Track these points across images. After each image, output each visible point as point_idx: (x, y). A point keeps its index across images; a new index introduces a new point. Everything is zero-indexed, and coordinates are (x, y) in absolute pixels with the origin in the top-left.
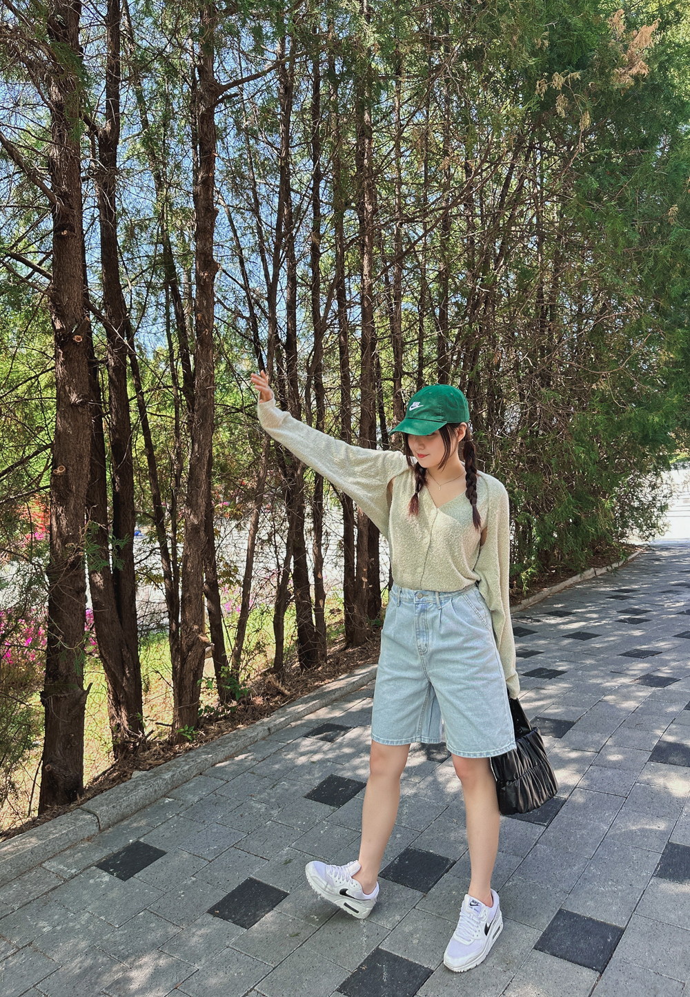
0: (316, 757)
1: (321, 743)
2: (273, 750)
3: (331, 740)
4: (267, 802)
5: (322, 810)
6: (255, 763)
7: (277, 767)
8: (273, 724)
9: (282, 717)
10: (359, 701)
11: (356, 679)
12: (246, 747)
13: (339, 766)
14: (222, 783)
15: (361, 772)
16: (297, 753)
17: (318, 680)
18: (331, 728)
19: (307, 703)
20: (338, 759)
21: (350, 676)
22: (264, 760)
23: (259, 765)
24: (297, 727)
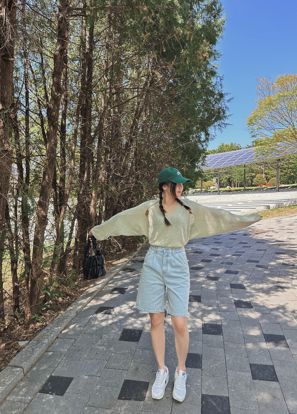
0: (110, 322)
1: (106, 315)
2: (86, 321)
3: (110, 314)
4: (104, 345)
5: (132, 344)
6: (82, 328)
7: (94, 328)
8: (77, 309)
9: (79, 306)
10: (106, 295)
11: (100, 286)
12: (70, 321)
13: (124, 324)
14: (73, 340)
15: (135, 325)
16: (98, 321)
17: (80, 288)
18: (105, 309)
19: (85, 299)
20: (120, 321)
21: (95, 285)
22: (85, 326)
23: (85, 329)
24: (87, 309)
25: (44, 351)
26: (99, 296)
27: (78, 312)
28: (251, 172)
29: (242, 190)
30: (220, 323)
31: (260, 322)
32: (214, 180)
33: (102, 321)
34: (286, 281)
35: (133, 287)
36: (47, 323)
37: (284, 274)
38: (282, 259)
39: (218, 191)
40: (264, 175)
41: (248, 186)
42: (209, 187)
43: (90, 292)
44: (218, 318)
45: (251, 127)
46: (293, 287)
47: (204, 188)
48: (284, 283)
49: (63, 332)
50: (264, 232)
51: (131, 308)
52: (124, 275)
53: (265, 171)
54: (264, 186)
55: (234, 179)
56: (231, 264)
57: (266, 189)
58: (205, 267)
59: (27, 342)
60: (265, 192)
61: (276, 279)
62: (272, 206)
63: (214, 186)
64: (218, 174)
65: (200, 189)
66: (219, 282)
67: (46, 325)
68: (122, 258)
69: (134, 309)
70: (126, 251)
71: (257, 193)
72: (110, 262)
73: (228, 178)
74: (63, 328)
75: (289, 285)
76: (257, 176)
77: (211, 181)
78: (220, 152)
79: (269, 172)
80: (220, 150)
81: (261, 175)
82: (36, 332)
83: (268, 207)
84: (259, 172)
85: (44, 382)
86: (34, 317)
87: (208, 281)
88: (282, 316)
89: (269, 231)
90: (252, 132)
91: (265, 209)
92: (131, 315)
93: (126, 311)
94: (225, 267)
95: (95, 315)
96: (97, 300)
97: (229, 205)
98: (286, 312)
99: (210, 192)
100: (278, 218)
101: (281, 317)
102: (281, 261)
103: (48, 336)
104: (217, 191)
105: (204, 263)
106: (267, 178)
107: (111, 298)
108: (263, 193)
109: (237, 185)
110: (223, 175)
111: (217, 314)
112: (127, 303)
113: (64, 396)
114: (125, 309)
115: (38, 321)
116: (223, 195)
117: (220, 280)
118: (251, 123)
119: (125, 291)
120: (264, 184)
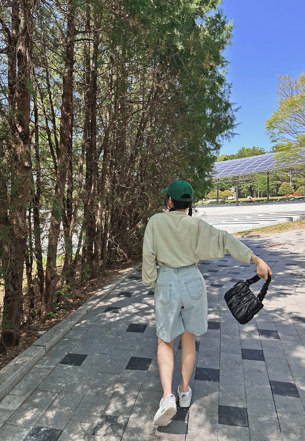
0: (118, 318)
1: (114, 314)
2: (96, 318)
3: (117, 312)
4: (112, 334)
5: (138, 335)
6: (93, 323)
7: (104, 323)
8: (87, 309)
9: (89, 306)
10: (114, 298)
11: (107, 290)
12: (82, 318)
13: (130, 320)
14: (86, 331)
15: (141, 321)
16: (107, 318)
17: (90, 292)
18: (113, 309)
19: (95, 300)
20: (127, 318)
21: (103, 289)
22: (95, 321)
23: (96, 323)
24: (96, 309)
25: (61, 337)
26: (107, 299)
27: (88, 311)
28: (276, 180)
29: (265, 201)
30: (219, 321)
31: (257, 321)
32: (233, 189)
33: (110, 318)
34: (290, 289)
35: (138, 292)
36: (61, 319)
37: (289, 283)
38: (291, 269)
39: (237, 202)
40: (291, 183)
41: (273, 196)
42: (226, 198)
43: (98, 295)
44: (217, 317)
45: (271, 131)
46: (295, 293)
47: (220, 199)
48: (287, 290)
49: (76, 325)
50: (279, 245)
51: (136, 308)
52: (130, 282)
53: (292, 179)
54: (291, 195)
55: (255, 188)
56: (238, 273)
57: (292, 199)
58: (210, 276)
59: (46, 331)
60: (291, 203)
61: (280, 287)
62: (295, 218)
63: (233, 196)
64: (237, 183)
65: (216, 200)
66: (223, 289)
67: (61, 321)
68: (128, 268)
69: (139, 309)
70: (132, 261)
71: (282, 203)
72: (116, 270)
73: (249, 187)
74: (75, 322)
75: (291, 292)
76: (282, 185)
77: (229, 190)
78: (239, 157)
79: (297, 180)
80: (240, 155)
81: (287, 183)
82: (51, 325)
83: (291, 219)
84: (285, 180)
85: (63, 357)
86: (49, 314)
87: (212, 288)
88: (278, 316)
89: (285, 243)
90: (272, 137)
91: (288, 221)
92: (136, 314)
93: (132, 310)
94: (231, 276)
95: (104, 314)
96: (105, 302)
97: (247, 217)
98: (283, 313)
99: (227, 203)
100: (299, 231)
101: (278, 318)
102: (290, 271)
103: (63, 327)
104: (235, 202)
105: (210, 273)
106: (295, 186)
107: (118, 300)
108: (288, 203)
109: (260, 195)
110: (243, 184)
111: (216, 314)
112: (133, 304)
113: (81, 366)
114: (131, 309)
115: (53, 318)
116: (242, 206)
117: (224, 287)
118: (271, 126)
119: (131, 295)
120: (291, 194)
